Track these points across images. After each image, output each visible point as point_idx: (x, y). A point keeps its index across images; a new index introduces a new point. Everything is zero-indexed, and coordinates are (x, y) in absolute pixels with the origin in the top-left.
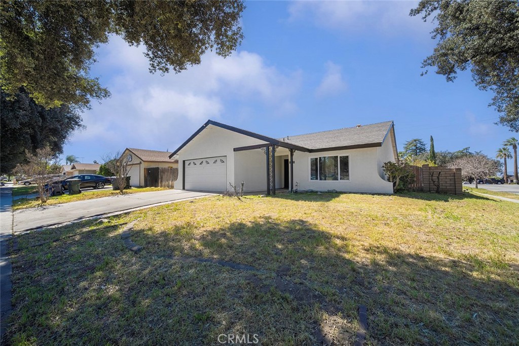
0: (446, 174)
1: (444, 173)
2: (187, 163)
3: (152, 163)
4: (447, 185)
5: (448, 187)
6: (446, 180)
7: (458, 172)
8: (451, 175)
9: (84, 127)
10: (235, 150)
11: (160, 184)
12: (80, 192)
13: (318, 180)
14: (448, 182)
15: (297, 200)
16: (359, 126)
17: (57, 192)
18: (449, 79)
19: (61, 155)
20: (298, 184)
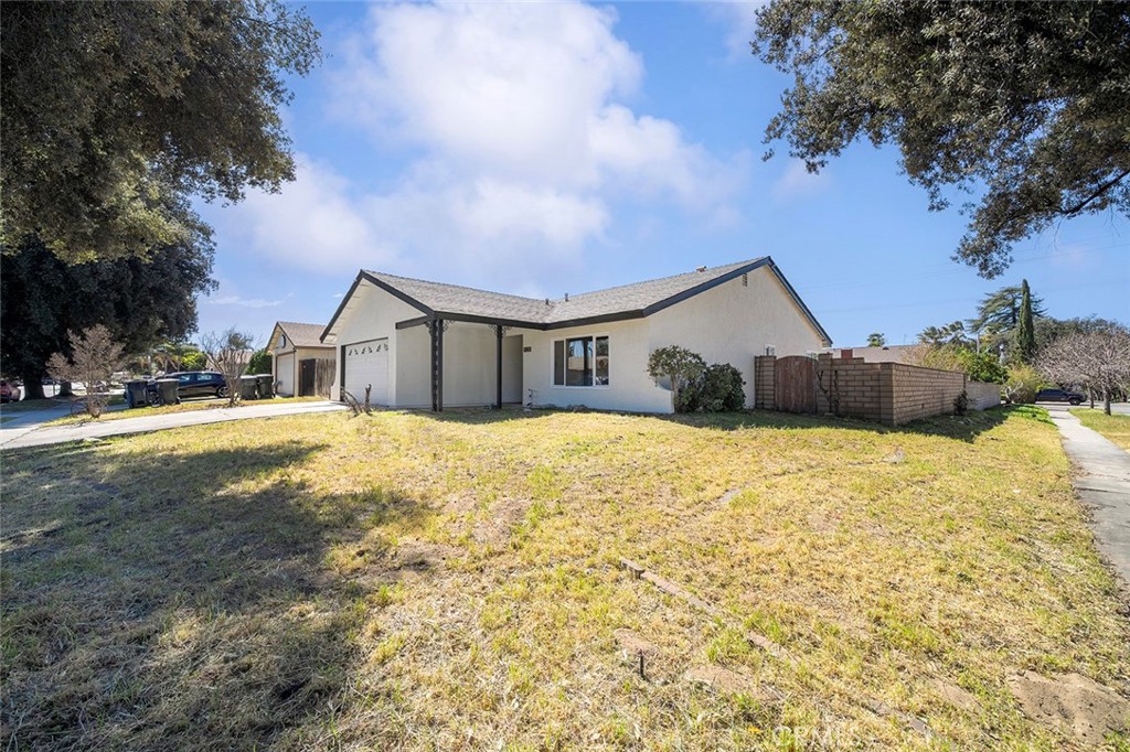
0: (863, 375)
1: (860, 372)
2: (348, 350)
3: (315, 351)
4: (865, 399)
5: (867, 405)
6: (864, 389)
7: (886, 372)
8: (874, 377)
9: (215, 284)
10: (399, 326)
11: (316, 391)
12: (178, 403)
13: (564, 387)
14: (867, 394)
15: (442, 420)
16: (702, 270)
17: (140, 403)
18: (811, 167)
19: (194, 335)
20: (534, 394)
